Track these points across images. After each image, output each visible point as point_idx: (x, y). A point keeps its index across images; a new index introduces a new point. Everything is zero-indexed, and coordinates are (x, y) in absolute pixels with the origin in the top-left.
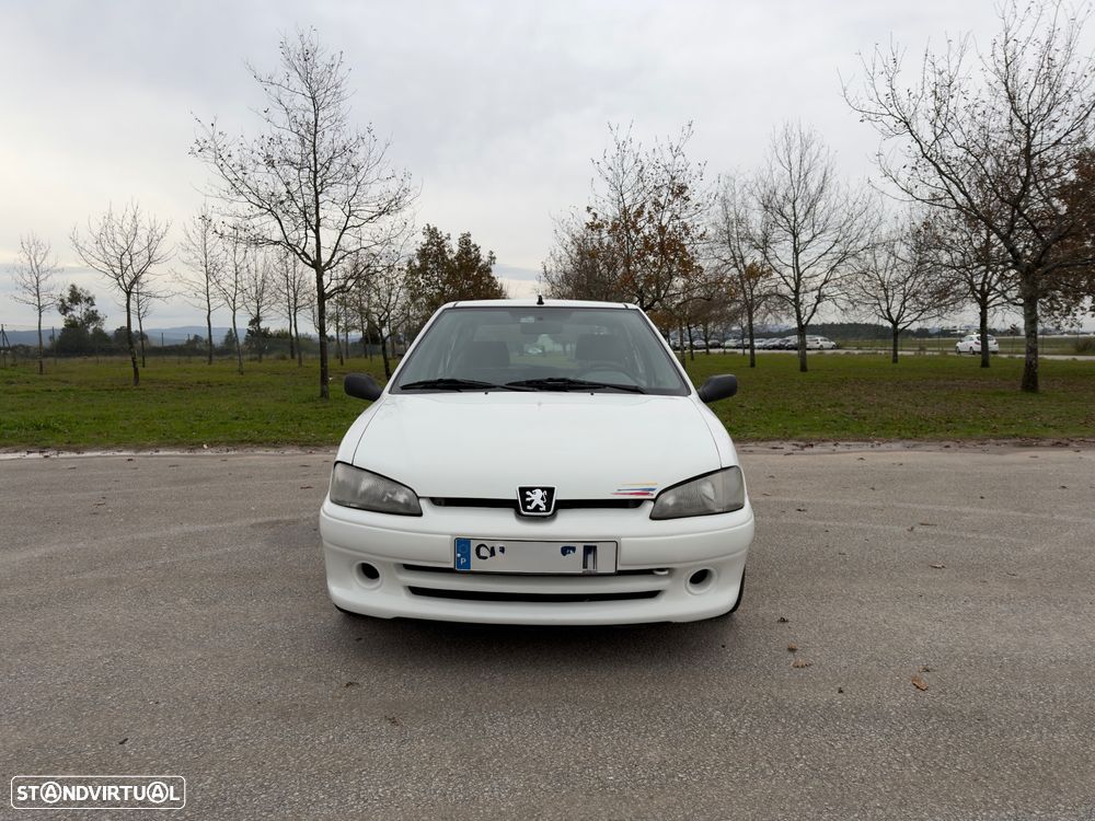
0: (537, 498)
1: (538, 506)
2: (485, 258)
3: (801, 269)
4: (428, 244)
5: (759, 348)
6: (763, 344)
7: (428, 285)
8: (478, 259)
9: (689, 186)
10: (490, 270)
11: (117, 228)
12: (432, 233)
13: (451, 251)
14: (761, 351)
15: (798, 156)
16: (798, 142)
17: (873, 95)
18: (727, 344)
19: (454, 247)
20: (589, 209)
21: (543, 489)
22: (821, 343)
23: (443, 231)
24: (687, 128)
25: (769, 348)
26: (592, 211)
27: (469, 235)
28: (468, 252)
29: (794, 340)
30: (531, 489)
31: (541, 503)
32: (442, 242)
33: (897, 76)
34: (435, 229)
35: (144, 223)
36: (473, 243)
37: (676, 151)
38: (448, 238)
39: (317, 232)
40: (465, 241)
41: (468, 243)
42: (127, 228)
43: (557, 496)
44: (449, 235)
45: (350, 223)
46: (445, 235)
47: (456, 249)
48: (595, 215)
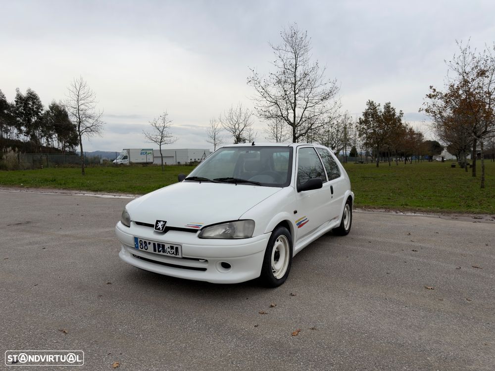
0: (160, 225)
1: (159, 228)
2: (397, 114)
4: (368, 110)
7: (368, 128)
8: (394, 115)
10: (400, 120)
11: (234, 114)
12: (371, 104)
13: (381, 112)
19: (381, 109)
20: (431, 87)
21: (163, 222)
23: (376, 102)
26: (433, 88)
27: (390, 103)
28: (389, 112)
30: (160, 221)
31: (161, 228)
32: (376, 108)
34: (372, 102)
35: (244, 111)
36: (391, 107)
38: (379, 105)
39: (294, 110)
40: (387, 107)
41: (389, 107)
42: (238, 113)
43: (167, 225)
44: (379, 104)
45: (308, 105)
46: (377, 104)
47: (383, 110)
48: (435, 90)
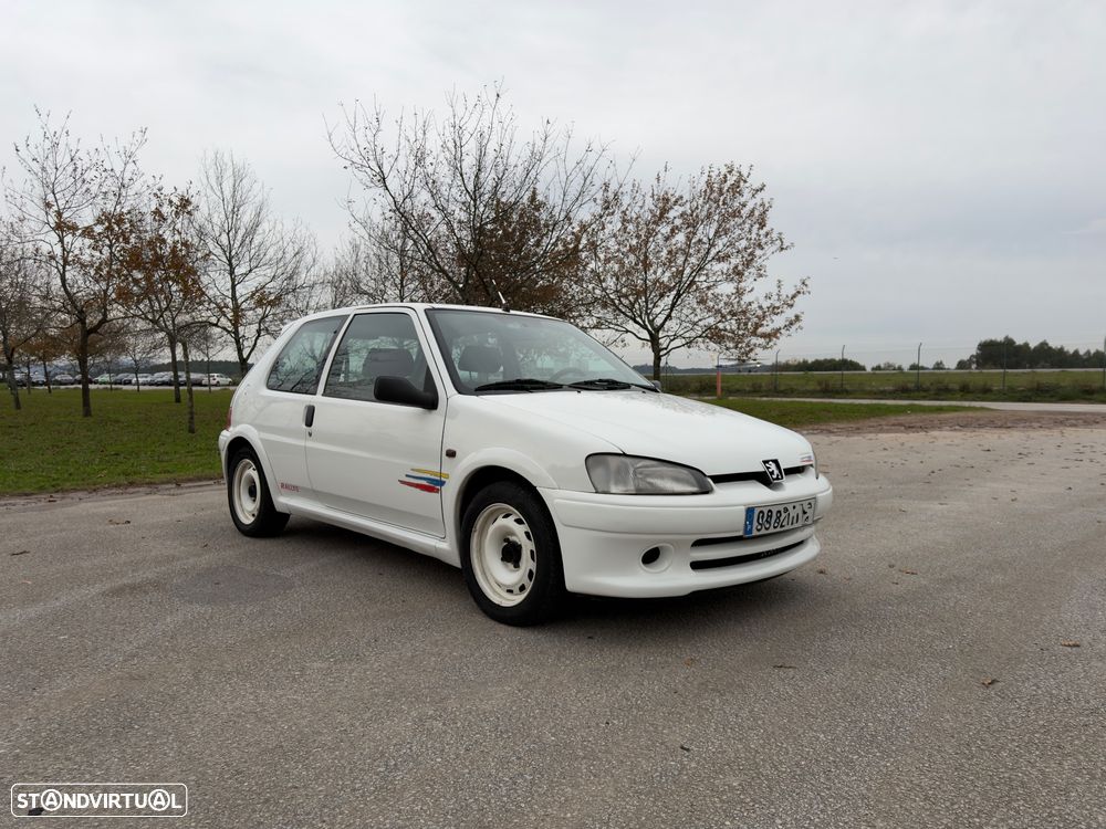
0: (774, 469)
1: (777, 474)
3: (239, 301)
5: (144, 385)
6: (149, 379)
9: (193, 200)
14: (147, 388)
15: (231, 186)
16: (230, 172)
17: (354, 145)
18: (99, 379)
22: (218, 379)
24: (138, 135)
25: (157, 384)
29: (167, 376)
33: (379, 134)
37: (130, 157)
